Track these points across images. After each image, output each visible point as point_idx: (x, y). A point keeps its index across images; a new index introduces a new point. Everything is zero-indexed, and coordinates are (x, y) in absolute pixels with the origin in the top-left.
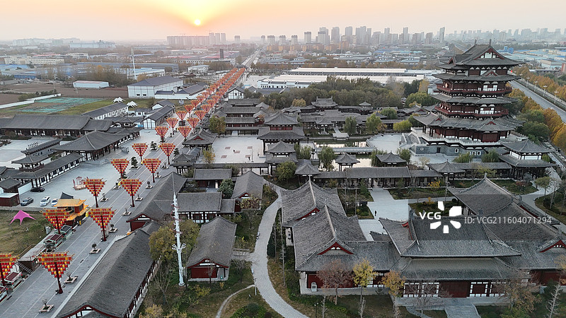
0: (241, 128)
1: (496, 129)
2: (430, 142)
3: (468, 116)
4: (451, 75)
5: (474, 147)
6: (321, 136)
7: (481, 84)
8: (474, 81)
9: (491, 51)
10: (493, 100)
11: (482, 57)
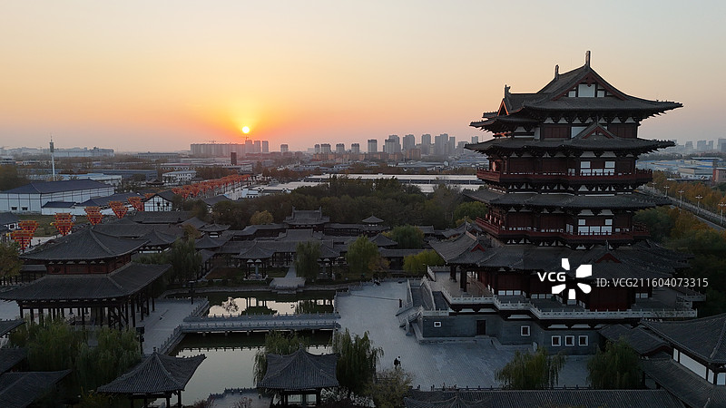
2: (457, 307)
3: (548, 240)
5: (570, 323)
8: (555, 150)
9: (594, 80)
11: (572, 94)
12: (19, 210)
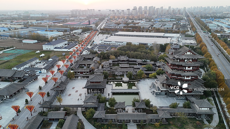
0: (82, 75)
1: (191, 87)
2: (162, 91)
3: (179, 79)
4: (172, 61)
6: (117, 79)
9: (190, 51)
10: (190, 73)
11: (186, 54)
12: (48, 49)
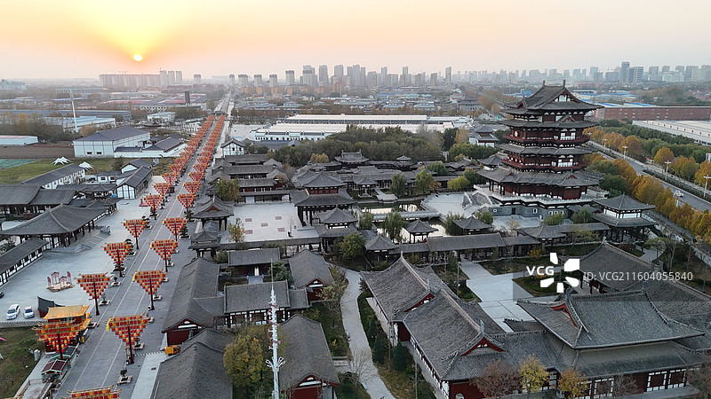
0: (255, 193)
1: (578, 183)
2: (504, 202)
3: (544, 169)
4: (522, 122)
5: (556, 205)
6: (363, 199)
7: (557, 131)
8: (549, 128)
9: (566, 93)
10: (572, 150)
11: (556, 100)
12: (94, 154)
